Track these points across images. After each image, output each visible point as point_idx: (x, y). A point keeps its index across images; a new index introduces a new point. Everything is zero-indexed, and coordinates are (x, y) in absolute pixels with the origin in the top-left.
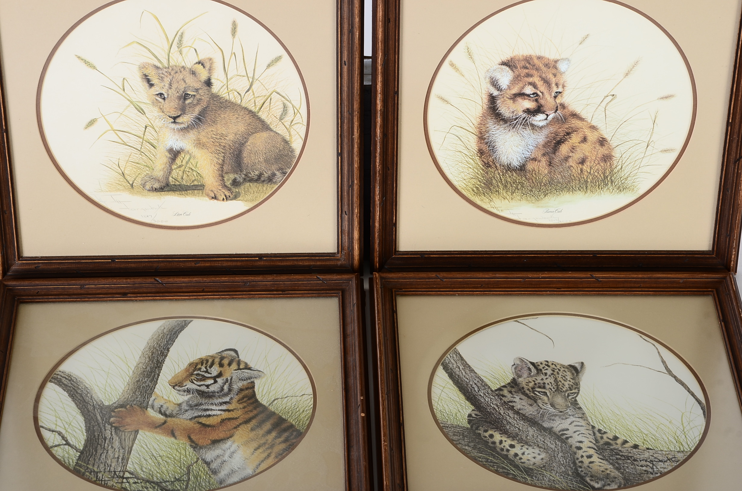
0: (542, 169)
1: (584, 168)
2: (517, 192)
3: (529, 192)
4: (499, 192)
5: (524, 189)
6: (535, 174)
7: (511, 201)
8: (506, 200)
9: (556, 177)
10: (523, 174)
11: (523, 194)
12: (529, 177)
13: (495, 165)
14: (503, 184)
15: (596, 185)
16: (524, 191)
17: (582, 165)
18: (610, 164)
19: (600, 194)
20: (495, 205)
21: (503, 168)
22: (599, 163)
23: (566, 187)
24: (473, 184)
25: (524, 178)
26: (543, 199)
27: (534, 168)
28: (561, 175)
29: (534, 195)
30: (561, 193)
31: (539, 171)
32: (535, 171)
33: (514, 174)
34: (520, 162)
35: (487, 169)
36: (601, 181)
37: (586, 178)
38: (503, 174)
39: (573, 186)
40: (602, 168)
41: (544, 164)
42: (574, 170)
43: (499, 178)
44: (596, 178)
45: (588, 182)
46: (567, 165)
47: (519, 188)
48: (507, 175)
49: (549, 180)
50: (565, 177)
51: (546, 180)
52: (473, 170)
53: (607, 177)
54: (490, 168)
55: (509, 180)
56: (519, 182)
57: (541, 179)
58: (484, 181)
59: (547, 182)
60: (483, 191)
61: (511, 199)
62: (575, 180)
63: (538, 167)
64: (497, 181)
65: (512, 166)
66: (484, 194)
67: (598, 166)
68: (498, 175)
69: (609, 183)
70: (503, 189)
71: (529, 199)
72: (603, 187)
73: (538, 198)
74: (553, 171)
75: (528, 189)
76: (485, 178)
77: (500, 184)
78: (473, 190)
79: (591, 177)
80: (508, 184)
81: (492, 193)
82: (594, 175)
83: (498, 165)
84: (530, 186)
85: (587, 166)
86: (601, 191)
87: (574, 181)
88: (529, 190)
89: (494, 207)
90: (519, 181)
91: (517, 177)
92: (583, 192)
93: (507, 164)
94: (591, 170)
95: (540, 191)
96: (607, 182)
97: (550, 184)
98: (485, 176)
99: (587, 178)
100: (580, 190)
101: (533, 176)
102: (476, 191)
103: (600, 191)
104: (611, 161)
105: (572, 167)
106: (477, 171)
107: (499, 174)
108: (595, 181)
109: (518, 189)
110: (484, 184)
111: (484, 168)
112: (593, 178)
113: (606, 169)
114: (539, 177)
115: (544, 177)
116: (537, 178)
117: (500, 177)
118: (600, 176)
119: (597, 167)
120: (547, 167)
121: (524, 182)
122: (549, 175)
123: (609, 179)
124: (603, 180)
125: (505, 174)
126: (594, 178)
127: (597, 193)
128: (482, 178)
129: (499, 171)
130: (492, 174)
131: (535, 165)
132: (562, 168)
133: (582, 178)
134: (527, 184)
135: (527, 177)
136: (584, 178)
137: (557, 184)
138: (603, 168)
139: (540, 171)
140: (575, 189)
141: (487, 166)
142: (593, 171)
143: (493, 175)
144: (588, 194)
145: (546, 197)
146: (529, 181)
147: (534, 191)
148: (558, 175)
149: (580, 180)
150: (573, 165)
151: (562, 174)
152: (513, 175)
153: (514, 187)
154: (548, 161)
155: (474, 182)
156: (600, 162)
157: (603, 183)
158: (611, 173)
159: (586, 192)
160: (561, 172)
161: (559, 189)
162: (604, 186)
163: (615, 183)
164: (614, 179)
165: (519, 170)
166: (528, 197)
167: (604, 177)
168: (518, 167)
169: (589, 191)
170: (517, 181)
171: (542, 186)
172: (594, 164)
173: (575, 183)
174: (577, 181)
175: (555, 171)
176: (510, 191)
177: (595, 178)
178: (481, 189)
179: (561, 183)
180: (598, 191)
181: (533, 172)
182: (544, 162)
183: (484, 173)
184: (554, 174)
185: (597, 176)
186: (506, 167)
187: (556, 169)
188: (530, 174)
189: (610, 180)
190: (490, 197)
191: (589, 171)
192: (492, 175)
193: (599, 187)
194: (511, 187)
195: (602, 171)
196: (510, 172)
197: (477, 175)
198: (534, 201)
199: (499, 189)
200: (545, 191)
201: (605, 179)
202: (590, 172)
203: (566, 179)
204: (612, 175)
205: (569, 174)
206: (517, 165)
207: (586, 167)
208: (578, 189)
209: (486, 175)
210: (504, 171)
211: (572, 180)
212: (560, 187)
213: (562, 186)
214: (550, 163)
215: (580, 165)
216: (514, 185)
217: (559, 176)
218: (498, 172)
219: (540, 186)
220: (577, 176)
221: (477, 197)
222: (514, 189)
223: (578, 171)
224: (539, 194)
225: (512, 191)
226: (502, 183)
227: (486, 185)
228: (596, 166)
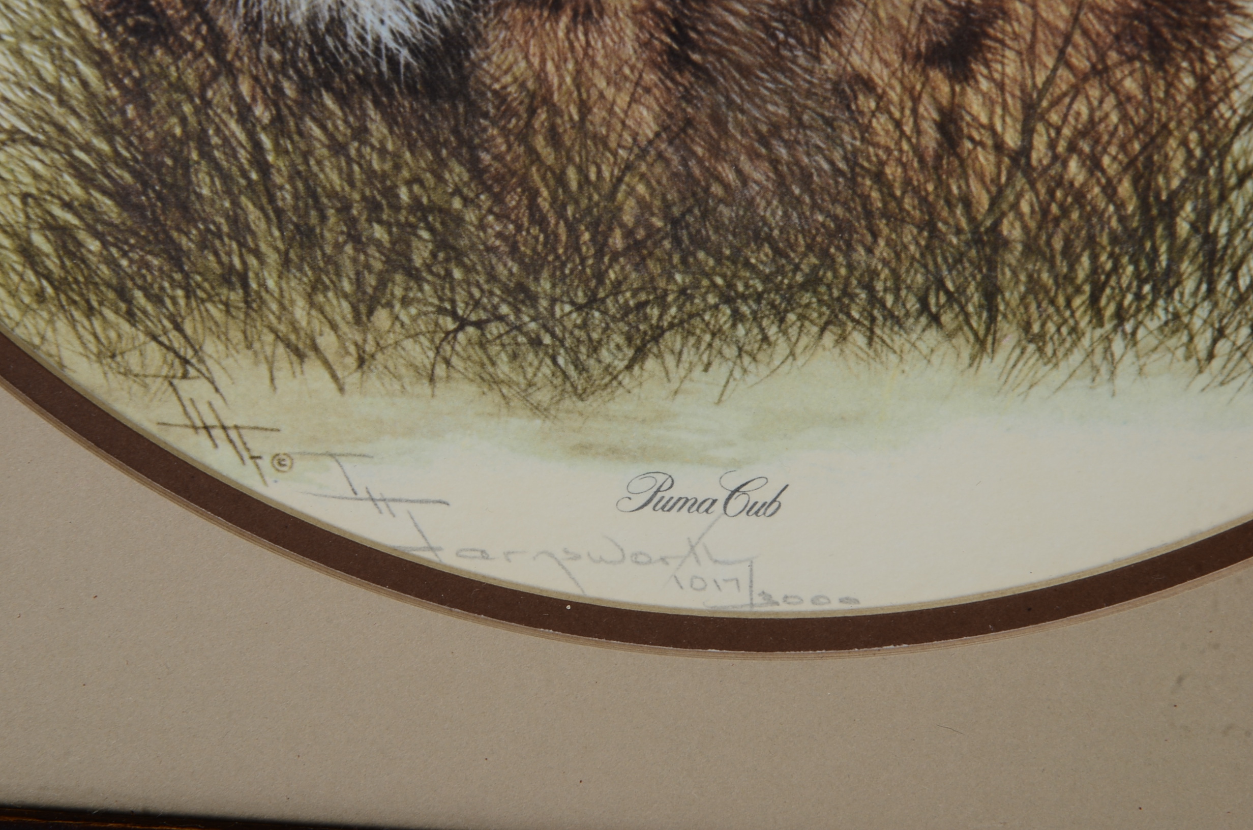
0: (610, 93)
1: (975, 105)
2: (406, 302)
3: (504, 309)
4: (254, 285)
5: (457, 274)
6: (554, 138)
7: (352, 379)
8: (314, 370)
9: (730, 176)
10: (446, 134)
11: (449, 324)
12: (498, 158)
13: (208, 20)
14: (279, 212)
15: (1069, 278)
16: (461, 296)
17: (952, 78)
18: (1203, 80)
19: (1104, 369)
20: (218, 403)
21: (277, 56)
22: (1100, 71)
23: (812, 282)
24: (25, 197)
25: (457, 173)
26: (626, 379)
27: (541, 77)
28: (775, 162)
29: (547, 340)
30: (772, 331)
31: (584, 108)
32: (555, 112)
33: (377, 127)
34: (420, 13)
35: (135, 58)
36: (1114, 240)
37: (982, 200)
38: (278, 119)
39: (874, 274)
40: (1125, 118)
41: (629, 49)
42: (881, 124)
43: (243, 155)
44: (1075, 215)
45: (1001, 243)
46: (828, 65)
47: (418, 262)
48: (317, 132)
49: (667, 206)
50: (806, 179)
51: (641, 202)
52: (18, 53)
53: (1170, 211)
54: (169, 50)
55: (335, 177)
56: (416, 205)
57: (607, 187)
58: (117, 171)
59: (658, 223)
60: (112, 263)
61: (351, 361)
62: (897, 219)
63: (579, 71)
64: (226, 178)
65: (352, 39)
66: (123, 294)
67: (1094, 93)
68: (233, 125)
69: (1186, 266)
70: (286, 262)
71: (504, 368)
72: (1129, 297)
73: (581, 368)
74: (703, 117)
75: (492, 277)
76: (129, 144)
77: (253, 214)
78: (28, 253)
79: (1028, 196)
80: (323, 218)
81: (189, 293)
82: (1060, 182)
83: (231, 26)
84: (514, 250)
85: (994, 93)
86: (1118, 345)
87: (882, 224)
88: (506, 289)
89: (211, 420)
90: (416, 199)
91: (396, 156)
92: (959, 340)
93: (312, 20)
94: (1027, 132)
95: (593, 301)
96: (1164, 260)
97: (677, 241)
98: (128, 123)
99: (994, 202)
100: (935, 319)
101: (531, 151)
102: (52, 264)
103: (1107, 339)
104: (1212, 60)
105: (868, 85)
106: (48, 69)
107: (244, 115)
108: (1068, 243)
109: (413, 274)
110: (121, 196)
111: (108, 47)
112: (1045, 211)
113: (1165, 127)
114: (582, 171)
115: (629, 167)
116: (572, 174)
117: (257, 146)
118: (1110, 191)
119: (1081, 106)
120: (650, 77)
121: (457, 203)
122: (669, 152)
123: (1183, 228)
124: (1130, 234)
125: (299, 119)
126: (1054, 208)
127: (1077, 356)
128: (101, 145)
129: (245, 88)
130: (187, 108)
131: (551, 50)
132: (785, 93)
133: (948, 203)
134: (482, 226)
135: (486, 157)
136: (967, 202)
137: (737, 251)
138: (1139, 117)
139: (598, 114)
140: (889, 300)
141: (136, 30)
142: (1052, 145)
143: (192, 120)
144: (1001, 356)
145: (651, 363)
146: (498, 199)
147: (544, 303)
148: (746, 165)
149: (929, 225)
150: (879, 73)
151: (783, 152)
152: (361, 133)
153: (378, 244)
154: (659, 14)
155: (36, 176)
156: (1113, 56)
157: (1135, 261)
158: (1202, 170)
159: (981, 342)
160: (776, 129)
161: (759, 297)
162: (1139, 297)
163: (1235, 272)
164: (1231, 235)
165: (412, 90)
166: (494, 349)
167: (1144, 206)
168: (404, 54)
169: (1009, 335)
170: (404, 194)
171: (615, 257)
172: (1062, 72)
173: (888, 243)
174: (909, 233)
175: (718, 121)
176: (347, 286)
177: (1065, 211)
178: (94, 245)
179: (769, 239)
180: (1091, 336)
181: (532, 112)
182: (630, 30)
183: (115, 92)
184: (716, 151)
185: (1080, 196)
186: (301, 53)
187: (730, 103)
188: (505, 132)
189: (1194, 244)
190: (178, 328)
191: (1012, 139)
192: (183, 121)
193: (1094, 299)
194: (349, 249)
195: (1123, 147)
196: (342, 99)
197: (57, 112)
198: (543, 396)
199: (253, 261)
200: (641, 306)
201: (1150, 231)
202: (1026, 150)
203: (815, 206)
204: (1215, 195)
205: (837, 155)
206: (397, 35)
207: (990, 103)
208: (912, 304)
209: (130, 111)
210: (289, 89)
211: (869, 214)
212: (766, 279)
213: (780, 270)
214: (681, 38)
215: (936, 76)
216: (379, 232)
217: (759, 173)
218: (237, 97)
219: (599, 254)
220: (907, 182)
221: (62, 324)
222: (378, 265)
223: (918, 131)
224: (584, 326)
225: (359, 282)
226: (272, 199)
227: (139, 208)
228: (1076, 91)
